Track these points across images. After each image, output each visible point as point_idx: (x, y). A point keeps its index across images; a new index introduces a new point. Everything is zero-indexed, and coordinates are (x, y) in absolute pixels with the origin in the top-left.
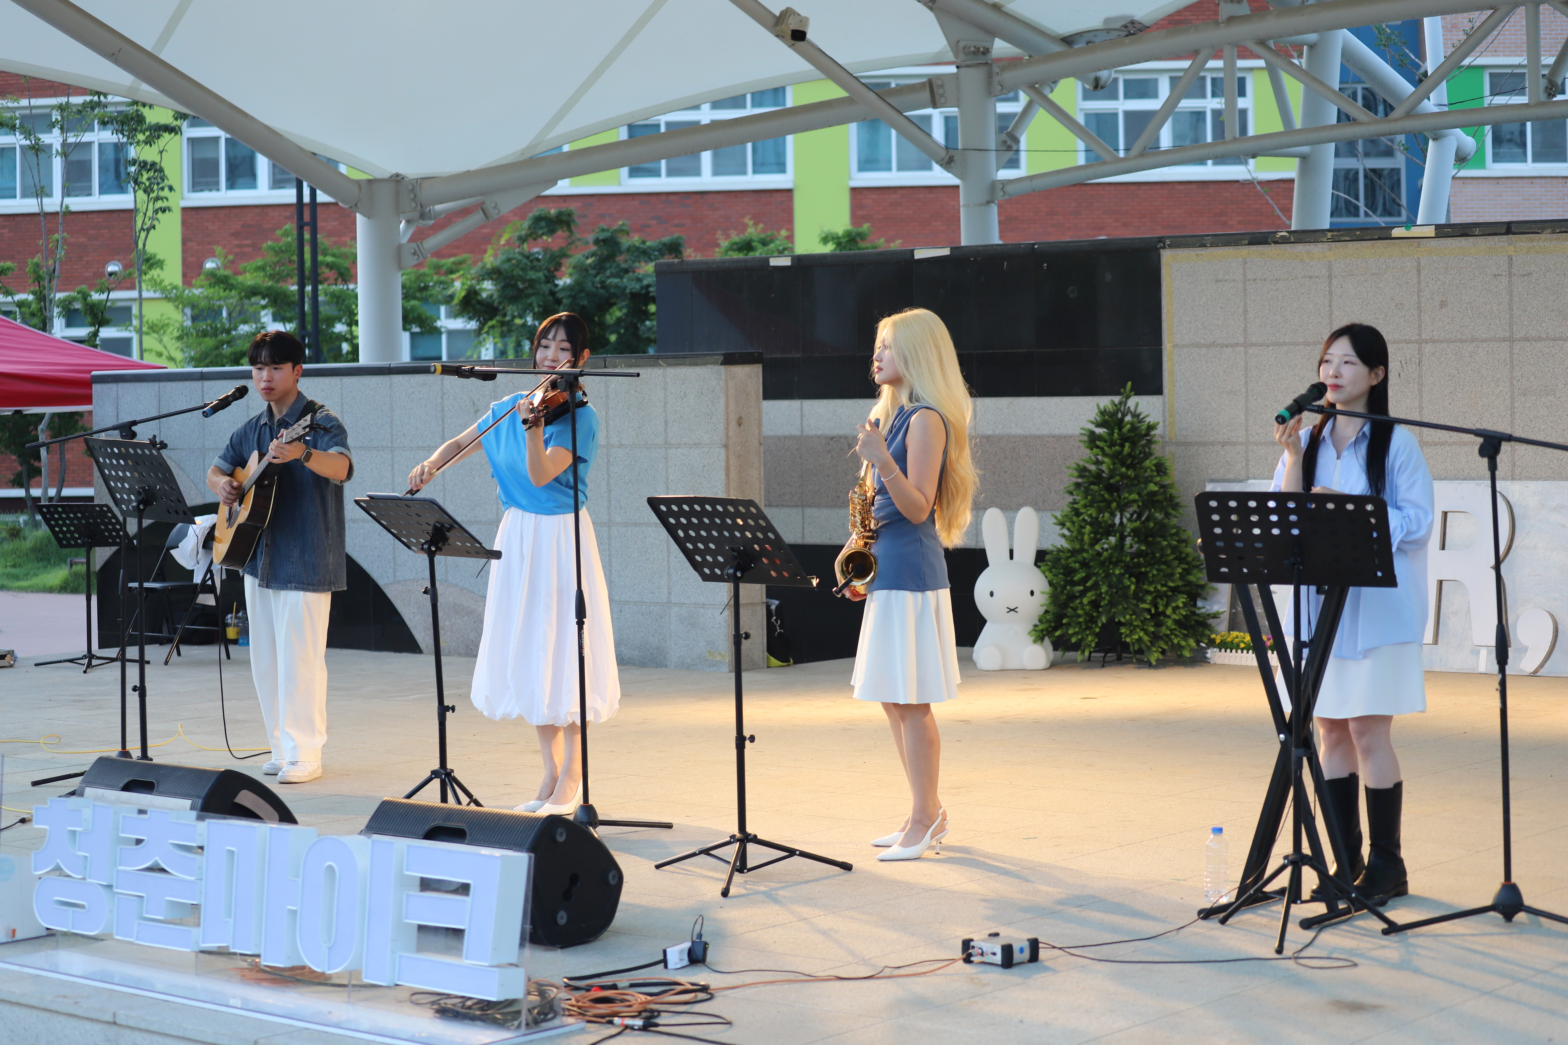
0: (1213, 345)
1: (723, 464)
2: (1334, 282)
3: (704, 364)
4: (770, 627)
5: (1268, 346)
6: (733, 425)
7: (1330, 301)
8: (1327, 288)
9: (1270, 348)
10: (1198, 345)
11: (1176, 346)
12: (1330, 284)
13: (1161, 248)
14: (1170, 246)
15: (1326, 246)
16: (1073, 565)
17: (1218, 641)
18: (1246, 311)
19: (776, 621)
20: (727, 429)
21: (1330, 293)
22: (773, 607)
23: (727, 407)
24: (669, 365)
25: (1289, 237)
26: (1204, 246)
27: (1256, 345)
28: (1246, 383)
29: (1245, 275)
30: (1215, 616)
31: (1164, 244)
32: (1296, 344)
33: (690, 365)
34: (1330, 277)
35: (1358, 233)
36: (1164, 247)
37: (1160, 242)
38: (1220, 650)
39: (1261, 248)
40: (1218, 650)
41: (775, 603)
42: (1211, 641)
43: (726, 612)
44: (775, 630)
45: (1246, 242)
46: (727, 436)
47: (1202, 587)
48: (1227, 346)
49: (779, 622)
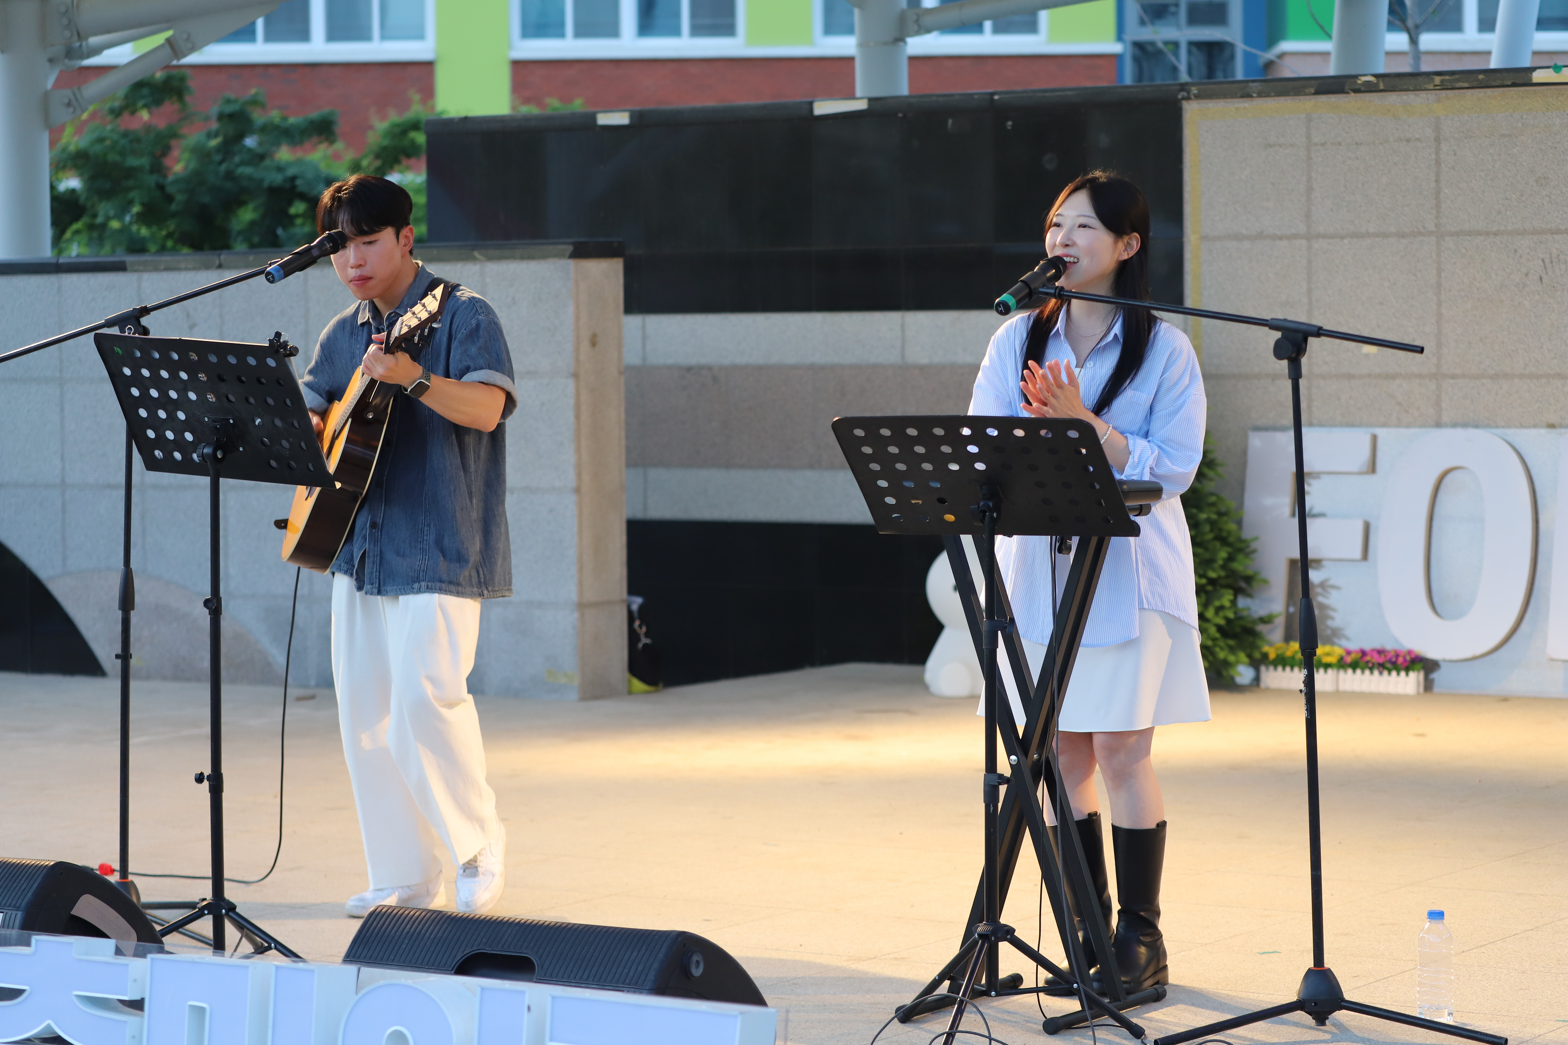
0: (1260, 236)
1: (572, 401)
2: (1444, 147)
3: (544, 257)
4: (633, 637)
5: (1342, 238)
6: (585, 344)
7: (1438, 174)
8: (1433, 156)
9: (1346, 241)
10: (1238, 237)
11: (1204, 238)
12: (1438, 150)
13: (1184, 99)
14: (1198, 97)
15: (1431, 96)
17: (1272, 656)
18: (1310, 189)
19: (640, 626)
20: (577, 350)
21: (1438, 163)
22: (635, 607)
23: (577, 318)
24: (490, 259)
25: (1377, 84)
26: (1248, 96)
27: (1325, 236)
28: (1309, 290)
29: (1309, 137)
30: (1266, 620)
31: (1188, 92)
32: (1385, 235)
33: (523, 258)
34: (1438, 140)
35: (1481, 77)
36: (1188, 98)
37: (1182, 90)
38: (1275, 668)
39: (1333, 99)
40: (1271, 668)
41: (637, 602)
42: (1265, 656)
43: (576, 615)
44: (639, 640)
45: (1313, 91)
46: (578, 361)
47: (1249, 579)
48: (1280, 238)
49: (644, 629)
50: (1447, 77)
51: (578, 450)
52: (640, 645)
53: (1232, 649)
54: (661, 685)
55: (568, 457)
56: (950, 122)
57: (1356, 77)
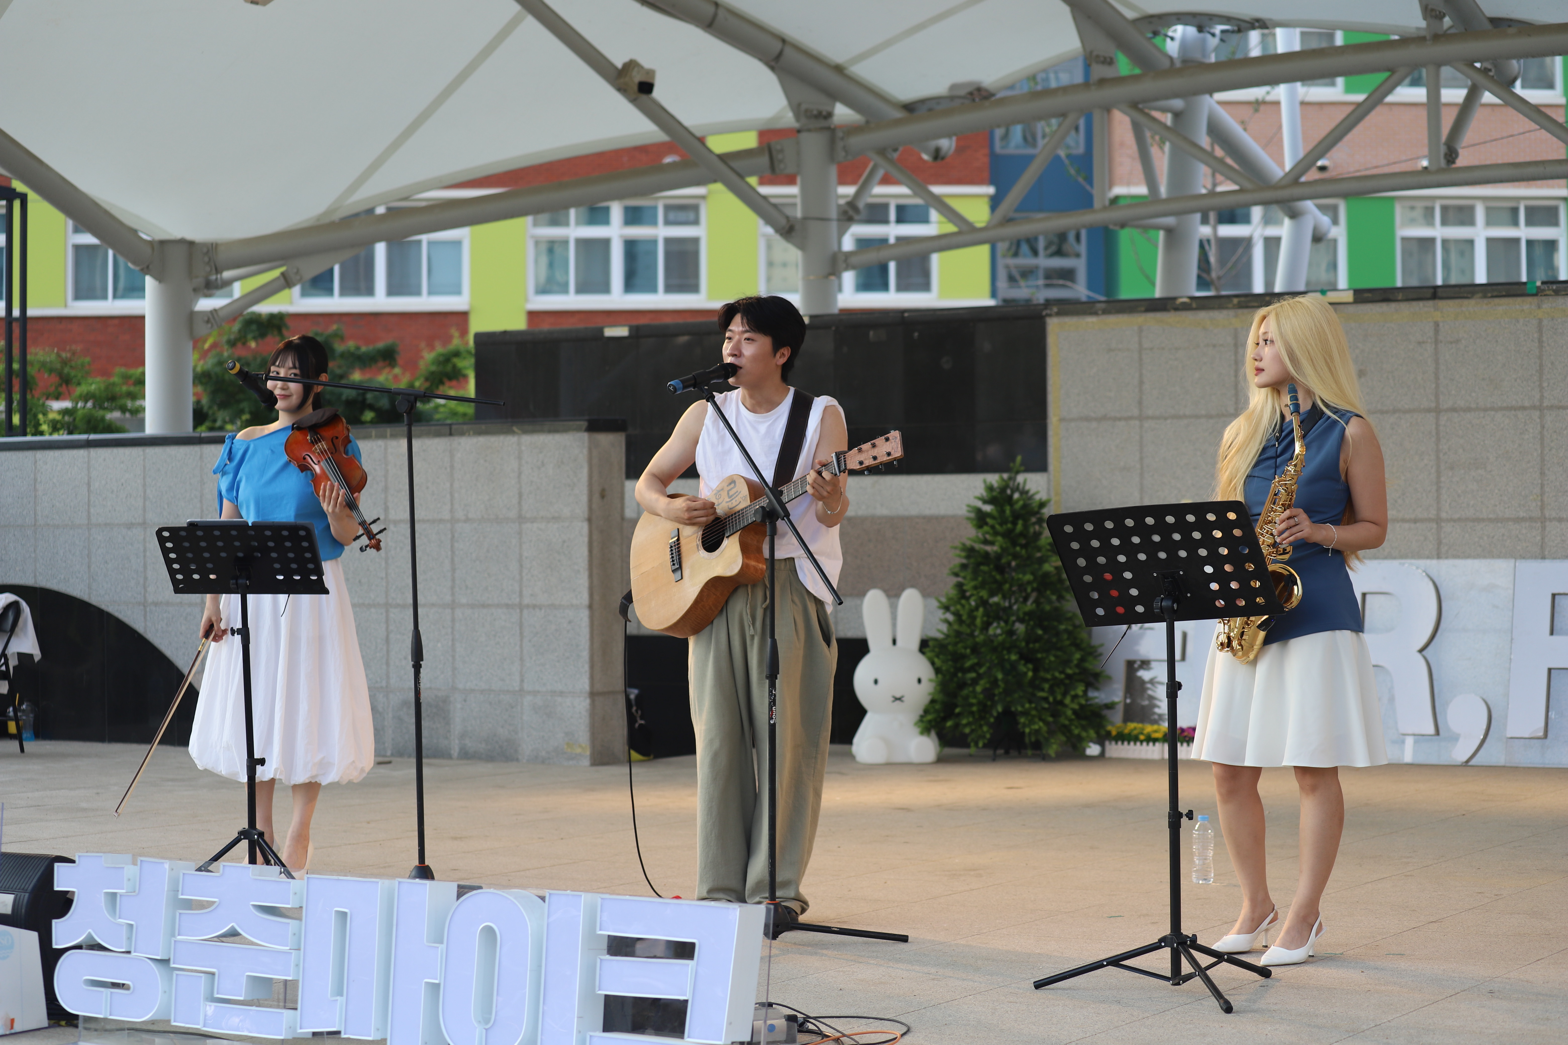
0: (1104, 418)
1: (586, 539)
3: (565, 430)
4: (631, 719)
5: (1166, 419)
6: (597, 496)
8: (1233, 358)
9: (1169, 421)
10: (1087, 419)
11: (1063, 420)
12: (1236, 353)
13: (1047, 315)
14: (1057, 314)
15: (1231, 313)
16: (963, 651)
17: (1114, 733)
18: (1141, 383)
19: (637, 711)
20: (590, 501)
22: (632, 697)
23: (590, 477)
24: (525, 432)
25: (1191, 304)
26: (1095, 313)
27: (1153, 418)
28: (1141, 459)
29: (1140, 343)
30: (1110, 706)
31: (1050, 311)
32: (1197, 417)
33: (550, 431)
34: (1236, 345)
36: (1050, 315)
37: (1046, 308)
38: (1116, 743)
39: (1159, 315)
40: (1113, 743)
41: (634, 693)
42: (1109, 733)
43: (588, 701)
44: (636, 721)
45: (1143, 309)
46: (590, 509)
47: (1097, 676)
48: (1120, 419)
49: (639, 712)
50: (1243, 299)
51: (591, 576)
52: (637, 725)
53: (1084, 728)
54: (652, 757)
55: (583, 582)
56: (871, 333)
57: (1175, 299)
